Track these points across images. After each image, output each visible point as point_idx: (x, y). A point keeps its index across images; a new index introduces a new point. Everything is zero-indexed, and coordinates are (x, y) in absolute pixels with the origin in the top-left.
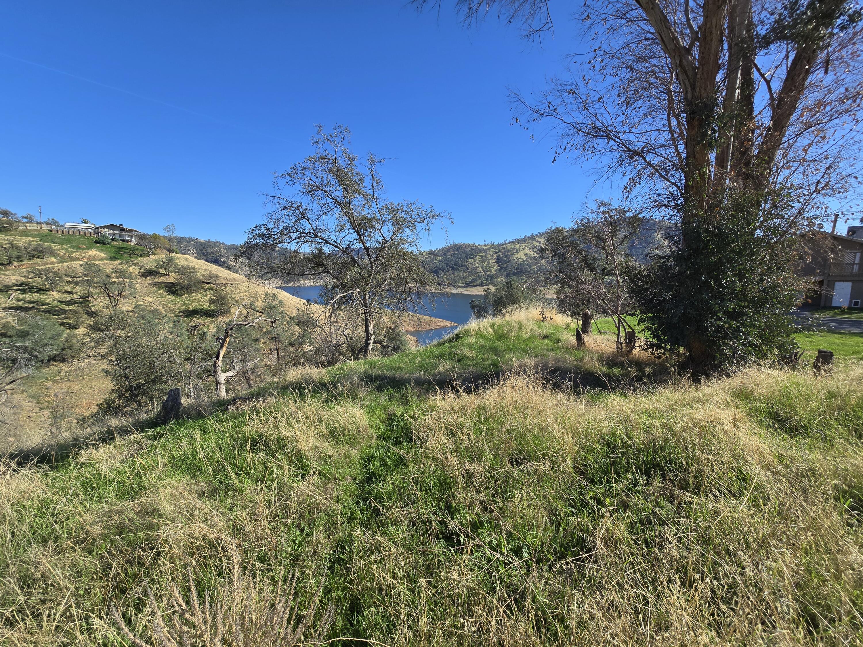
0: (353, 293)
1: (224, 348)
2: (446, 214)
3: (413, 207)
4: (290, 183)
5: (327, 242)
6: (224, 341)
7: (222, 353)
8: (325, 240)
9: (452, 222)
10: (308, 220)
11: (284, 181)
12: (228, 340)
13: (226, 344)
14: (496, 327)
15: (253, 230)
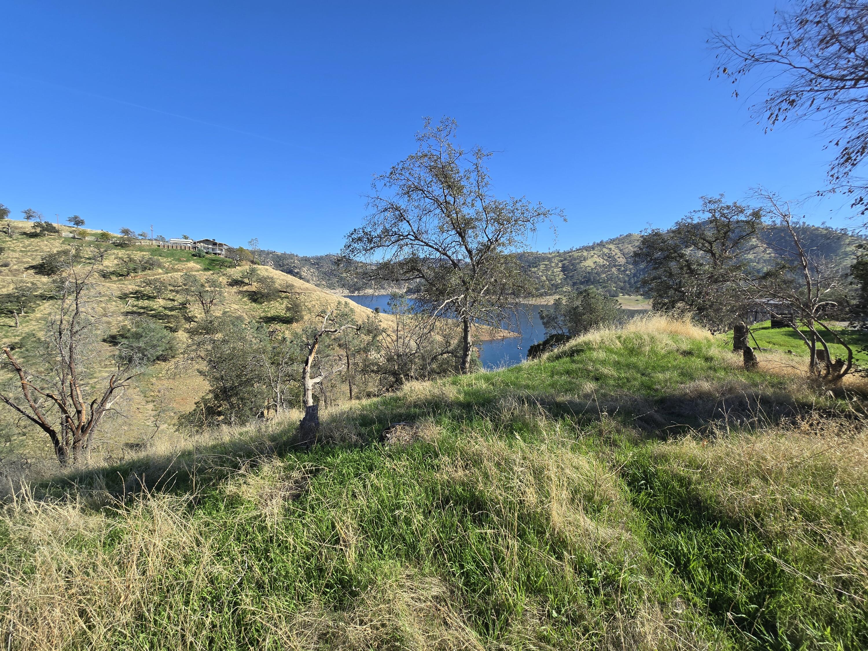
0: (457, 299)
1: (313, 354)
2: (558, 211)
3: (518, 205)
4: (388, 184)
5: (427, 245)
6: (313, 347)
7: (311, 359)
8: (425, 243)
9: (565, 220)
10: (408, 222)
11: (383, 182)
12: (316, 346)
13: (314, 351)
14: (622, 339)
15: (352, 234)
